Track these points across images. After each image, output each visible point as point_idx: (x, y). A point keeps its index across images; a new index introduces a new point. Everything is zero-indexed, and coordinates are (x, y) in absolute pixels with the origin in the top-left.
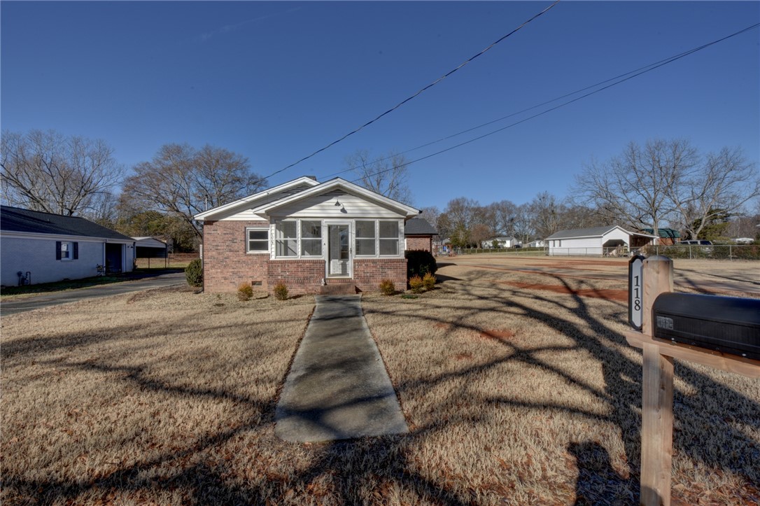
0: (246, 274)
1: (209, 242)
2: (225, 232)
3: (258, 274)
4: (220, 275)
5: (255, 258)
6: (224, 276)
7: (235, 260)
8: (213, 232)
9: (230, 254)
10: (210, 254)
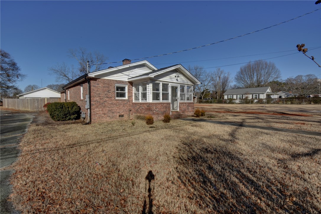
0: (116, 111)
1: (94, 92)
2: (104, 86)
3: (122, 111)
4: (101, 112)
5: (120, 102)
6: (104, 112)
7: (110, 103)
8: (97, 85)
9: (107, 99)
10: (95, 99)
